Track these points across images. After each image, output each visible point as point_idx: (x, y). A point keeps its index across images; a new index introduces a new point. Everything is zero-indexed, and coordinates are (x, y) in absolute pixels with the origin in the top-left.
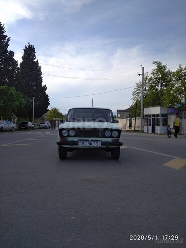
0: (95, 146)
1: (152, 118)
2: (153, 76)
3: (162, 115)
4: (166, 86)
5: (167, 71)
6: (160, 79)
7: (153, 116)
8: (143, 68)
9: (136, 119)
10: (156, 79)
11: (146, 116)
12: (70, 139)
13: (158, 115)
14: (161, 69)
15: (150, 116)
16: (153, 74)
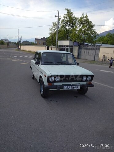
0: (76, 89)
1: (63, 47)
2: (64, 19)
3: (70, 46)
4: (72, 27)
5: (73, 16)
6: (68, 21)
7: (65, 46)
8: (59, 12)
9: (52, 47)
10: (66, 21)
11: (60, 46)
12: (55, 84)
13: (67, 46)
14: (69, 14)
15: (62, 46)
16: (64, 17)
